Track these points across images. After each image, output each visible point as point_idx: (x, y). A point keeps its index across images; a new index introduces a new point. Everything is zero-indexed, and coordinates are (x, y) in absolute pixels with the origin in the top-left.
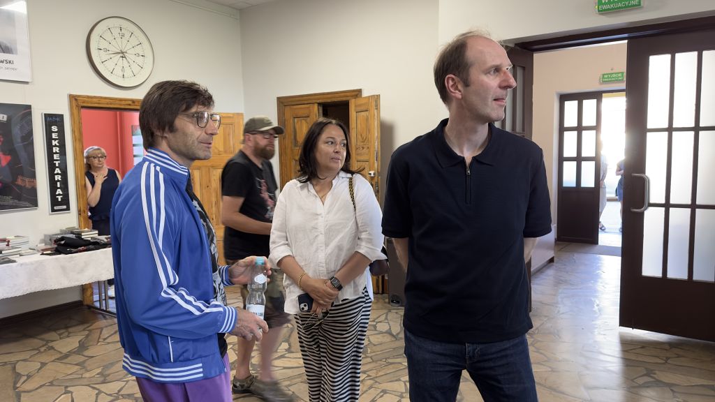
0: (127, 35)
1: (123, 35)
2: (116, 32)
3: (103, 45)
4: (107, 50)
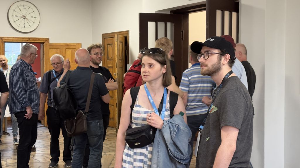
1: (25, 9)
2: (21, 7)
3: (15, 14)
4: (17, 16)
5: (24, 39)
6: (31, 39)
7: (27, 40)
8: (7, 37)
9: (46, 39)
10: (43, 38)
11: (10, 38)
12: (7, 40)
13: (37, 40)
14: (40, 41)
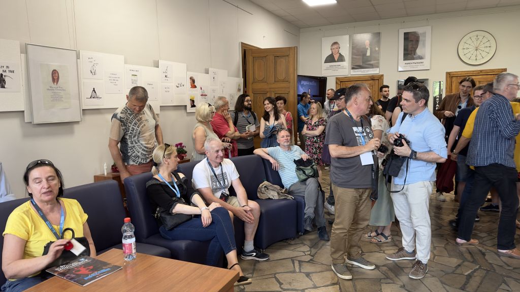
0: (481, 38)
1: (478, 39)
2: (474, 39)
3: (467, 46)
4: (467, 48)
5: (475, 72)
6: (483, 72)
9: (503, 69)
10: (499, 69)
11: (459, 72)
12: (455, 74)
14: (494, 72)
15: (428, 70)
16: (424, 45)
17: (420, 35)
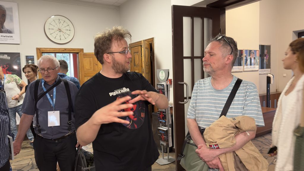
0: (62, 22)
2: (57, 22)
3: (52, 27)
5: (60, 50)
6: (67, 50)
7: (63, 51)
8: (44, 48)
9: (81, 49)
10: (78, 49)
11: (48, 48)
12: (44, 50)
13: (72, 51)
14: (75, 51)
15: (19, 44)
16: (12, 20)
17: (6, 10)
